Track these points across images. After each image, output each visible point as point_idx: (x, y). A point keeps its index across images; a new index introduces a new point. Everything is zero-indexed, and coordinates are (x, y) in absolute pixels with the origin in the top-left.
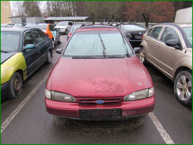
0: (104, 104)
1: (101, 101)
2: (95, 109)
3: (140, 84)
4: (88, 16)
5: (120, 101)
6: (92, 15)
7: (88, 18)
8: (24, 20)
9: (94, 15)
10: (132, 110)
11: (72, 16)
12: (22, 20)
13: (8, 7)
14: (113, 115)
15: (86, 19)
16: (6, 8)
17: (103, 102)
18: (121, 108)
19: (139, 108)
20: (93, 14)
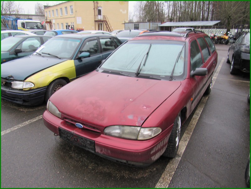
0: (83, 129)
1: (80, 125)
2: (70, 131)
3: (130, 117)
4: (219, 20)
5: (100, 132)
6: (228, 19)
7: (220, 22)
8: (137, 26)
9: (231, 19)
10: (106, 148)
11: (199, 20)
12: (135, 26)
13: (125, 12)
14: (87, 146)
15: (217, 24)
16: (123, 12)
17: (81, 126)
18: (95, 141)
19: (116, 149)
20: (230, 17)
